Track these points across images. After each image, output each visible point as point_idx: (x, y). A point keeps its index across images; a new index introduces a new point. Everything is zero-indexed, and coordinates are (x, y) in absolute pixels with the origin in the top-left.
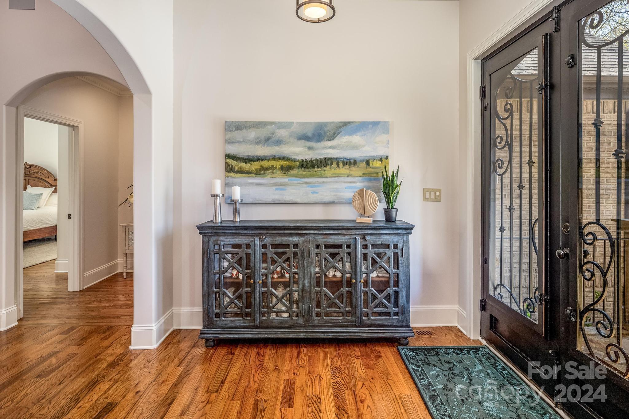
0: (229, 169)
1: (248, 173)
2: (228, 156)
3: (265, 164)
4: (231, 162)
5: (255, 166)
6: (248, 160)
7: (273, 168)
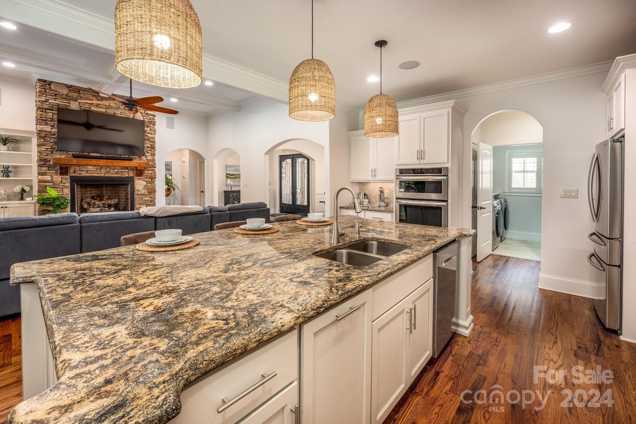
0: (227, 177)
1: (232, 178)
2: (227, 174)
3: (236, 176)
4: (228, 175)
5: (234, 176)
6: (232, 175)
7: (238, 177)
